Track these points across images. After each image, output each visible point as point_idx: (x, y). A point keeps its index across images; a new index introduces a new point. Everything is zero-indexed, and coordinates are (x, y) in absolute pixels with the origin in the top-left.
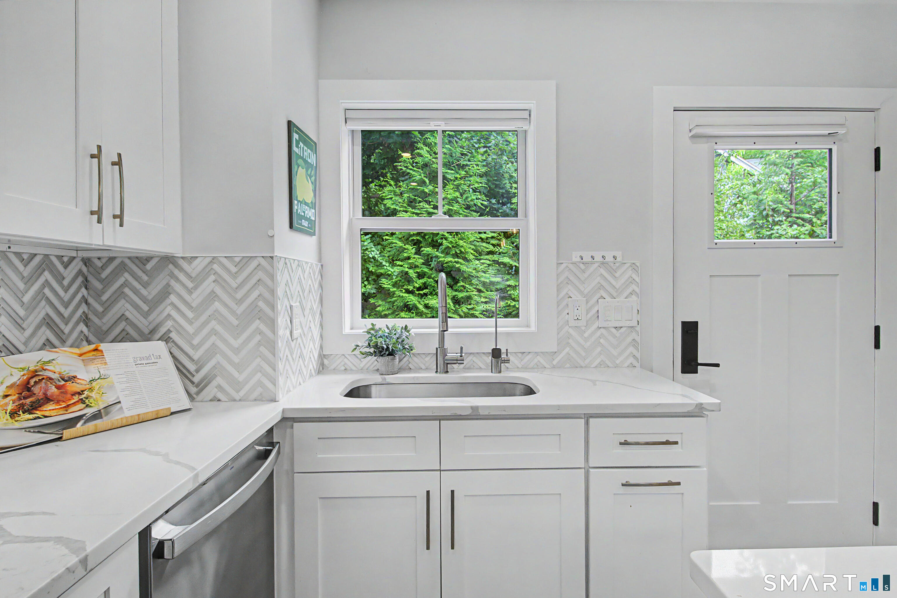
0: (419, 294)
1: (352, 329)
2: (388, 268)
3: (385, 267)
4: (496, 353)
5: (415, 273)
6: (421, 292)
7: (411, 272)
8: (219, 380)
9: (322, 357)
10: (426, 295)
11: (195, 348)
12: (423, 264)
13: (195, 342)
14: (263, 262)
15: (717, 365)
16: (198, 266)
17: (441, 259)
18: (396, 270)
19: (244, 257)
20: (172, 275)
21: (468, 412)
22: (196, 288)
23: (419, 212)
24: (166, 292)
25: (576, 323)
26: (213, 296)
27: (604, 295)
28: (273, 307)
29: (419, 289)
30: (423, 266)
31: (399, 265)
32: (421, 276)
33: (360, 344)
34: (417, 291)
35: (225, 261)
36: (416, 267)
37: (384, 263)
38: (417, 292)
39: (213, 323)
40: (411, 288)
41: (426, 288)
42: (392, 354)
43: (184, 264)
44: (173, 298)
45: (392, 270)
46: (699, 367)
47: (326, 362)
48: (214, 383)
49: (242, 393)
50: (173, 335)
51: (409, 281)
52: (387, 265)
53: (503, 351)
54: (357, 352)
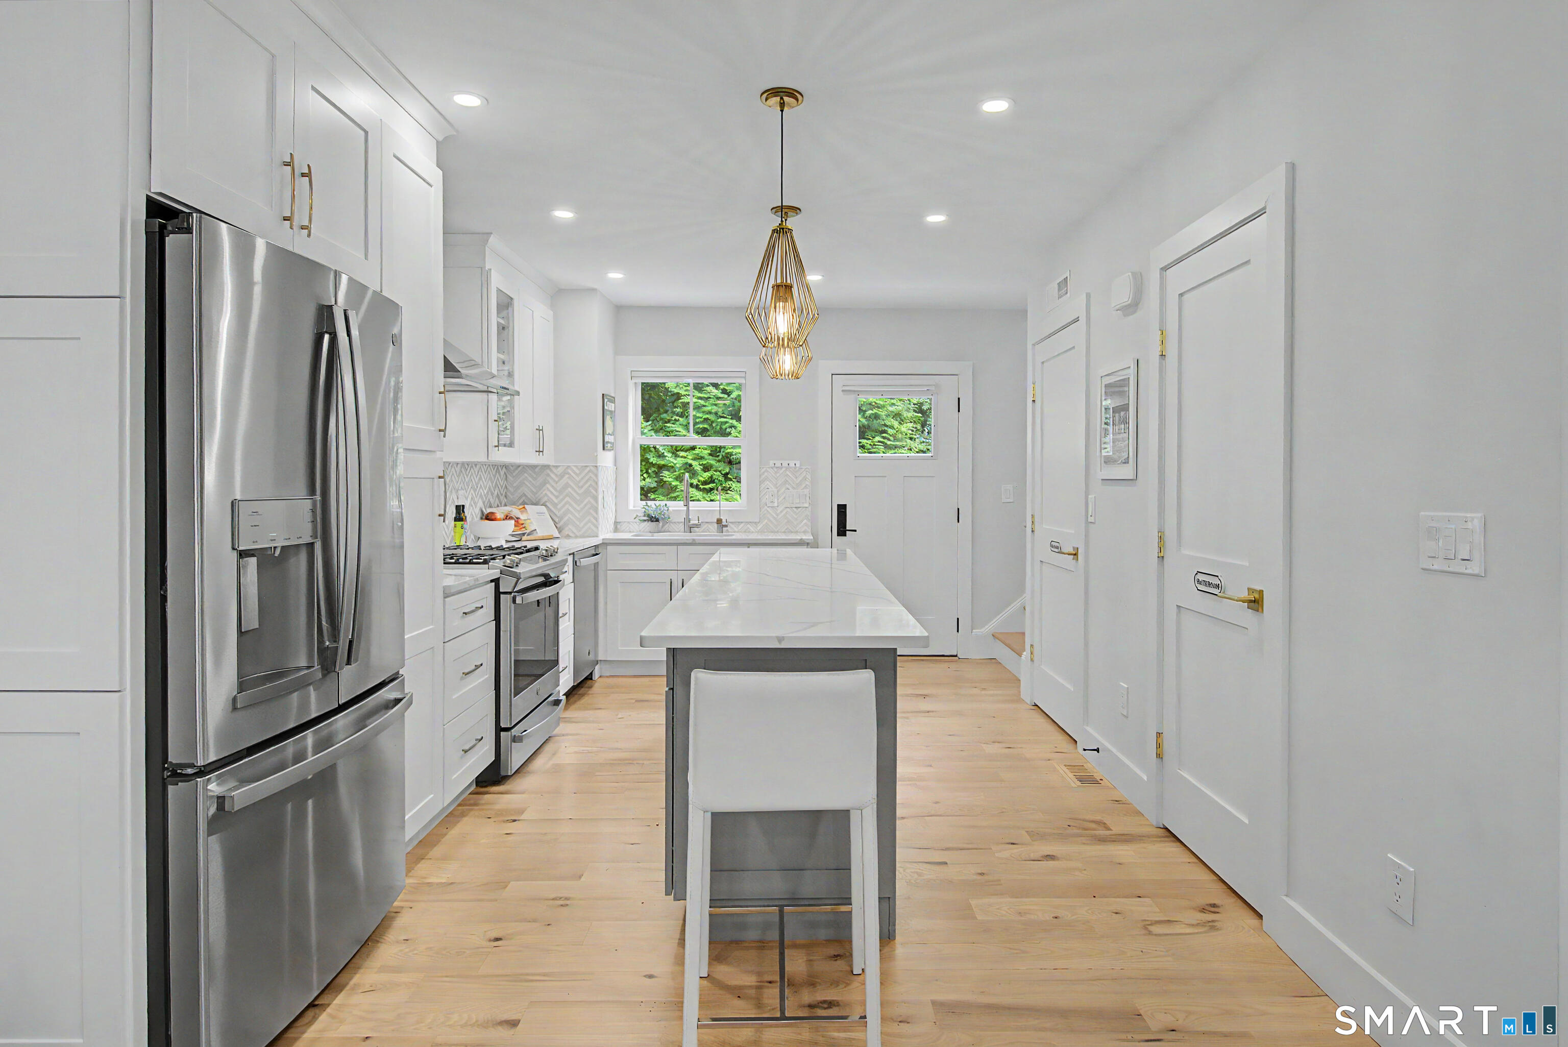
0: (704, 488)
1: (634, 507)
2: (672, 460)
3: (667, 458)
4: (719, 521)
5: (700, 465)
6: (707, 487)
7: (695, 464)
8: (570, 526)
9: (616, 523)
10: (711, 489)
11: (559, 510)
12: (710, 455)
13: (559, 507)
14: (592, 468)
15: (855, 531)
16: (559, 471)
17: (729, 451)
18: (679, 462)
19: (583, 466)
20: (548, 475)
21: (691, 542)
22: (559, 481)
23: (706, 396)
24: (545, 483)
25: (771, 505)
26: (567, 486)
27: (789, 487)
28: (596, 490)
29: (705, 483)
30: (711, 457)
31: (682, 457)
32: (706, 468)
33: (639, 515)
34: (702, 485)
35: (573, 467)
36: (702, 458)
37: (666, 454)
38: (702, 487)
39: (567, 499)
40: (695, 482)
41: (713, 482)
42: (657, 520)
43: (553, 469)
44: (548, 486)
45: (675, 462)
46: (847, 532)
47: (618, 527)
48: (567, 529)
49: (581, 533)
50: (548, 504)
51: (694, 474)
52: (670, 455)
53: (724, 520)
54: (637, 520)
